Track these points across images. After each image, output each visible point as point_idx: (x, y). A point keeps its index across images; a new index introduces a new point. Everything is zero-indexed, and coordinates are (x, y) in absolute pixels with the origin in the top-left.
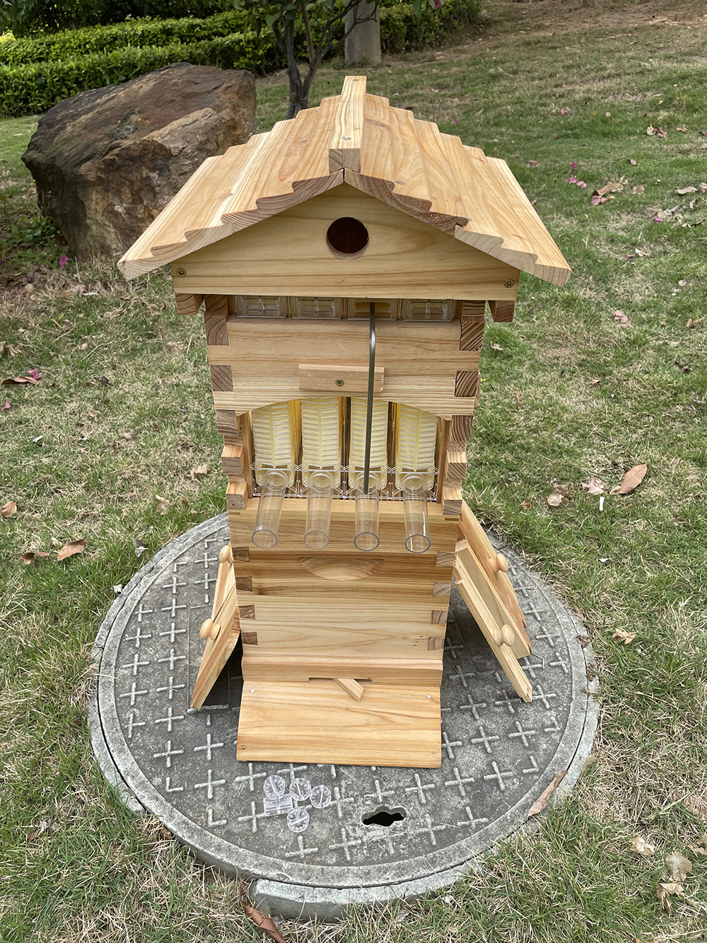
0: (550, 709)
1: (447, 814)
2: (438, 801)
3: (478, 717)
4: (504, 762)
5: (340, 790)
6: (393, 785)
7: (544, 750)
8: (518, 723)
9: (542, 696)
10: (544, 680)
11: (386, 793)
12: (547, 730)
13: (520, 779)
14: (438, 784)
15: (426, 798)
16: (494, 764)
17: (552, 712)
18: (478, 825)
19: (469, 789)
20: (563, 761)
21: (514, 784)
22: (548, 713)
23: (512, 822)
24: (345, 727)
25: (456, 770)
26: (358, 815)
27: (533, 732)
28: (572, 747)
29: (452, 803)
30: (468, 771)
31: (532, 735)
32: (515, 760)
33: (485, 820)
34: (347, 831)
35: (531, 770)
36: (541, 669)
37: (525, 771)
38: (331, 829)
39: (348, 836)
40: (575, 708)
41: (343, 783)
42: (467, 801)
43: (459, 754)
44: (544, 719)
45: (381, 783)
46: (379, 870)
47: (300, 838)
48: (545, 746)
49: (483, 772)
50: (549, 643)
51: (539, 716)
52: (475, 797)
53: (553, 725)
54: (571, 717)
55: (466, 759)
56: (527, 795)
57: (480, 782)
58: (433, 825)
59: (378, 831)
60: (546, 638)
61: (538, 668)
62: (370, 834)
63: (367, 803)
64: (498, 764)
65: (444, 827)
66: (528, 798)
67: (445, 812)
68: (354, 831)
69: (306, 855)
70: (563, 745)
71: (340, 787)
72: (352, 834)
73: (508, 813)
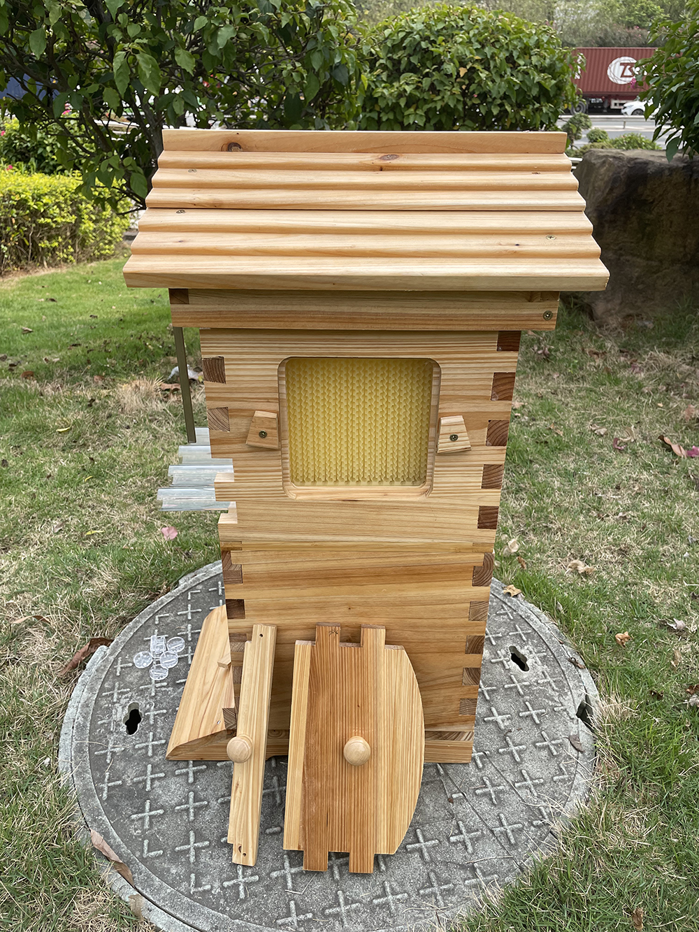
0: (223, 888)
1: (120, 766)
2: (135, 758)
3: (219, 801)
4: (162, 823)
5: (164, 687)
6: (160, 724)
7: (169, 869)
8: (207, 843)
9: (240, 878)
10: (268, 888)
11: (152, 717)
12: (193, 876)
13: (140, 837)
14: (152, 760)
15: (140, 749)
16: (161, 812)
17: (218, 890)
18: (102, 790)
19: (140, 786)
20: (149, 886)
21: (136, 830)
22: (216, 885)
23: (95, 820)
24: (206, 670)
25: (162, 775)
26: (138, 700)
27: (192, 859)
28: (164, 901)
29: (130, 770)
30: (160, 786)
31: (189, 857)
32: (163, 835)
33: (105, 795)
34: (127, 692)
35: (146, 848)
36: (285, 886)
37: (146, 842)
38: (132, 683)
39: (123, 693)
40: (218, 918)
41: (171, 689)
42: (129, 783)
43: (180, 780)
44: (209, 877)
45: (163, 714)
46: (87, 713)
47: (131, 665)
48: (174, 871)
49: (155, 800)
50: (331, 907)
51: (216, 872)
52: (130, 791)
53: (197, 884)
54: (206, 910)
55: (173, 787)
56: (119, 840)
57: (144, 795)
58: (113, 753)
59: (121, 714)
60: (339, 905)
61: (286, 882)
62: (120, 709)
63: (148, 706)
64: (161, 816)
65: (108, 761)
66: (115, 839)
67: (123, 764)
68: (125, 698)
69: (116, 669)
70: (169, 891)
71: (167, 686)
72: (124, 696)
73: (105, 818)
